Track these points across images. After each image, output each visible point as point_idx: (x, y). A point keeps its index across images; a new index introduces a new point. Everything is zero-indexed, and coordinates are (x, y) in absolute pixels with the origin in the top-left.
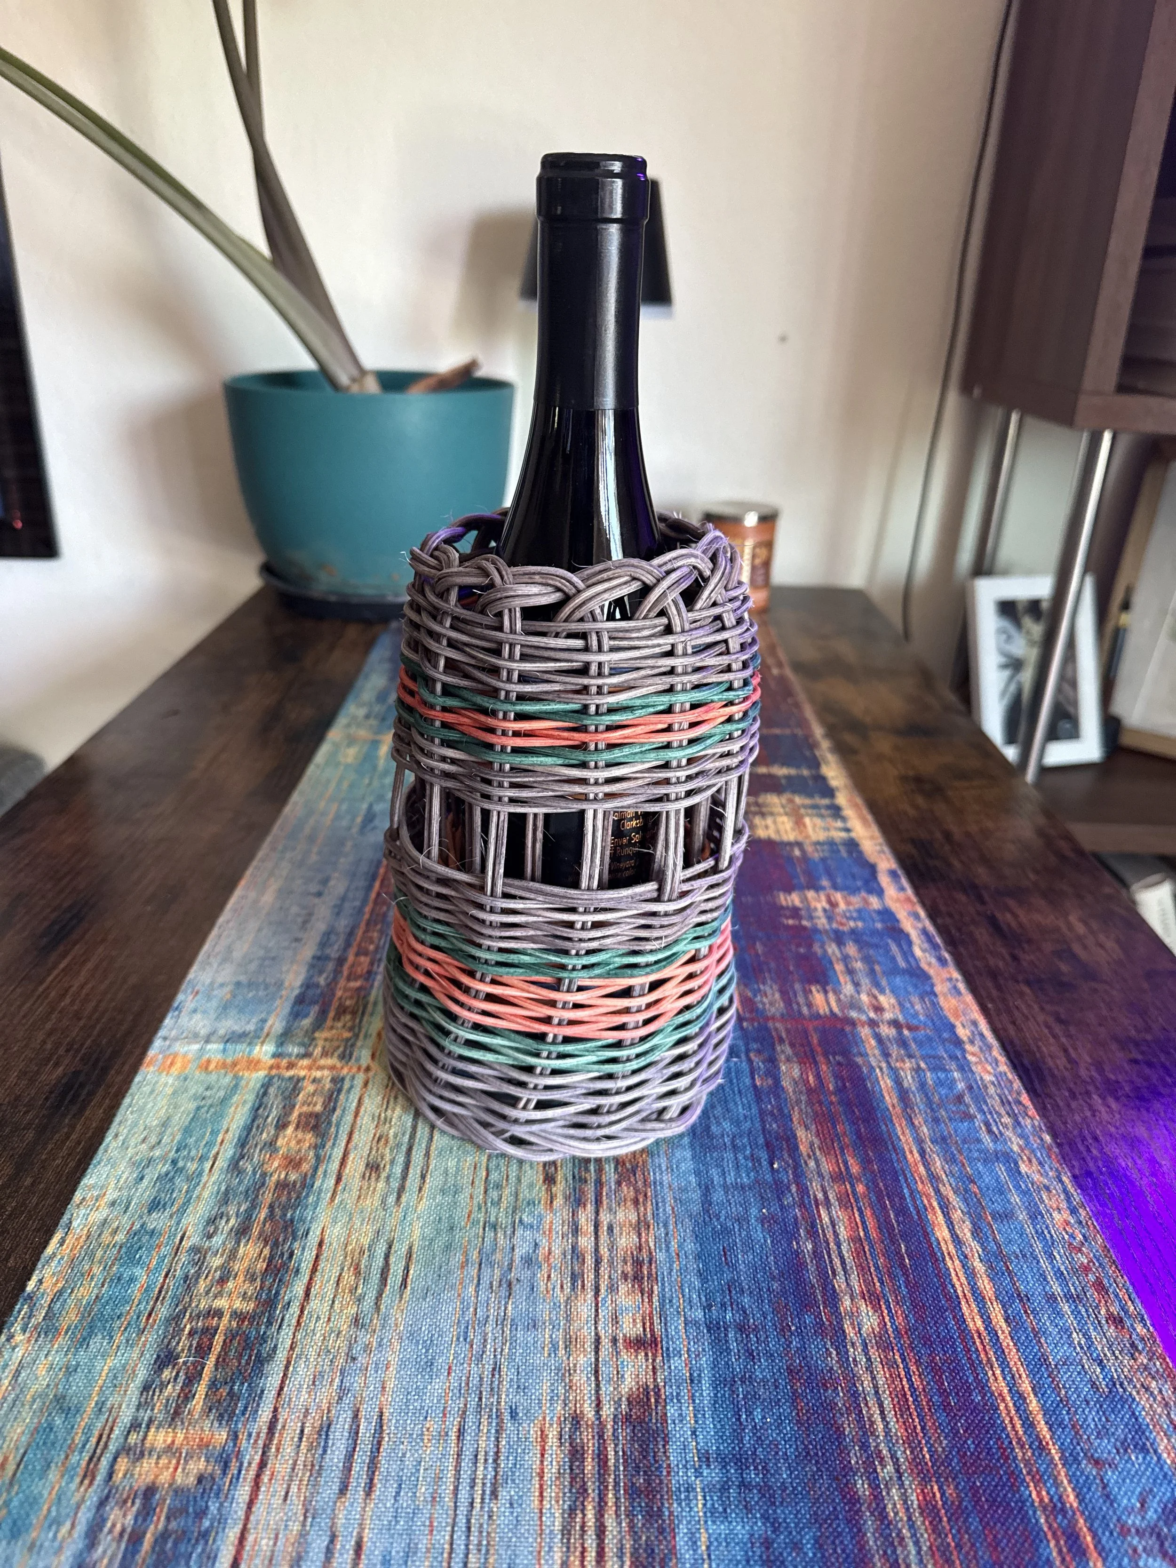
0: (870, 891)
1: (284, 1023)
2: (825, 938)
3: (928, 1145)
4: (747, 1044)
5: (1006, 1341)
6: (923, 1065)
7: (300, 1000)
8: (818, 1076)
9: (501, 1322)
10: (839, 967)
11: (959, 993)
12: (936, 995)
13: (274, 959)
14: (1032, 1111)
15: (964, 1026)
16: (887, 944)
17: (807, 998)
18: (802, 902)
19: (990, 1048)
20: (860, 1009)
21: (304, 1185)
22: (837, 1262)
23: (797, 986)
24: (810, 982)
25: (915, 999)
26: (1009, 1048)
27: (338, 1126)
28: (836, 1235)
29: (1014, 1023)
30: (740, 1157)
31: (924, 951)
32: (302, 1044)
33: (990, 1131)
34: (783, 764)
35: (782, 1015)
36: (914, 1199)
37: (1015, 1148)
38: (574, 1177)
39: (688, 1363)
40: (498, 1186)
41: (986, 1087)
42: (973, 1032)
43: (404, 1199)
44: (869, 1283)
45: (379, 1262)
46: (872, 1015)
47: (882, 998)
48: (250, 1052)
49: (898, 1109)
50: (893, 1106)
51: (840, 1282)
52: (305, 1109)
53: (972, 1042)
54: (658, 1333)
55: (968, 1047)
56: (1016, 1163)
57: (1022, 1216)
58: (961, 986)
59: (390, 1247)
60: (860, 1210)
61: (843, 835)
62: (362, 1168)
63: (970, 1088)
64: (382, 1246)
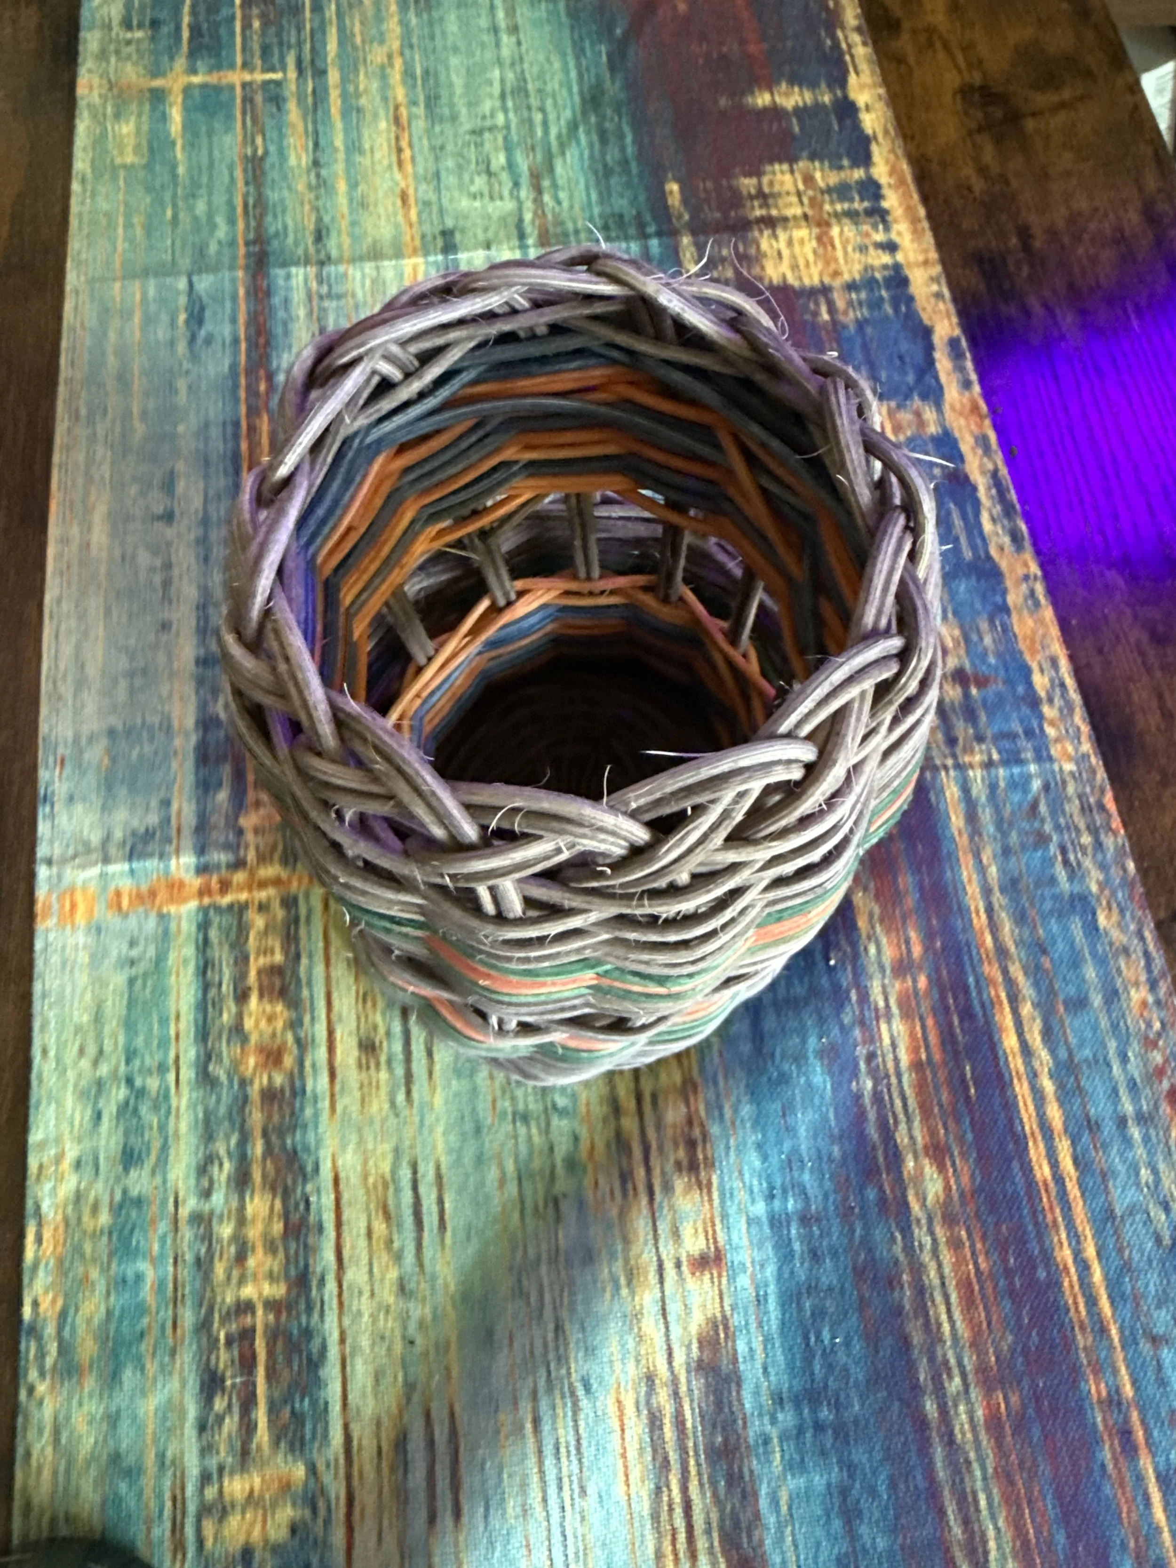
0: (925, 395)
1: (194, 807)
3: (998, 898)
5: (1073, 1191)
6: (995, 756)
7: (202, 756)
11: (1037, 604)
12: (1008, 612)
14: (1116, 823)
15: (1042, 671)
19: (1071, 711)
22: (898, 1103)
25: (984, 625)
26: (1093, 705)
27: (309, 984)
28: (896, 1060)
29: (1100, 651)
31: (993, 520)
32: (227, 847)
33: (1066, 862)
36: (980, 993)
37: (1094, 888)
39: (753, 1277)
41: (1064, 782)
42: (1052, 680)
43: (415, 1095)
44: (932, 1133)
45: (407, 1196)
47: (943, 630)
48: (167, 867)
49: (965, 838)
50: (960, 832)
51: (901, 1137)
52: (262, 961)
53: (1051, 701)
54: (721, 1243)
55: (1046, 709)
56: (1094, 914)
57: (1097, 1000)
58: (1040, 588)
59: (415, 1172)
60: (922, 1019)
61: (886, 259)
62: (355, 1053)
63: (1046, 787)
64: (405, 1174)
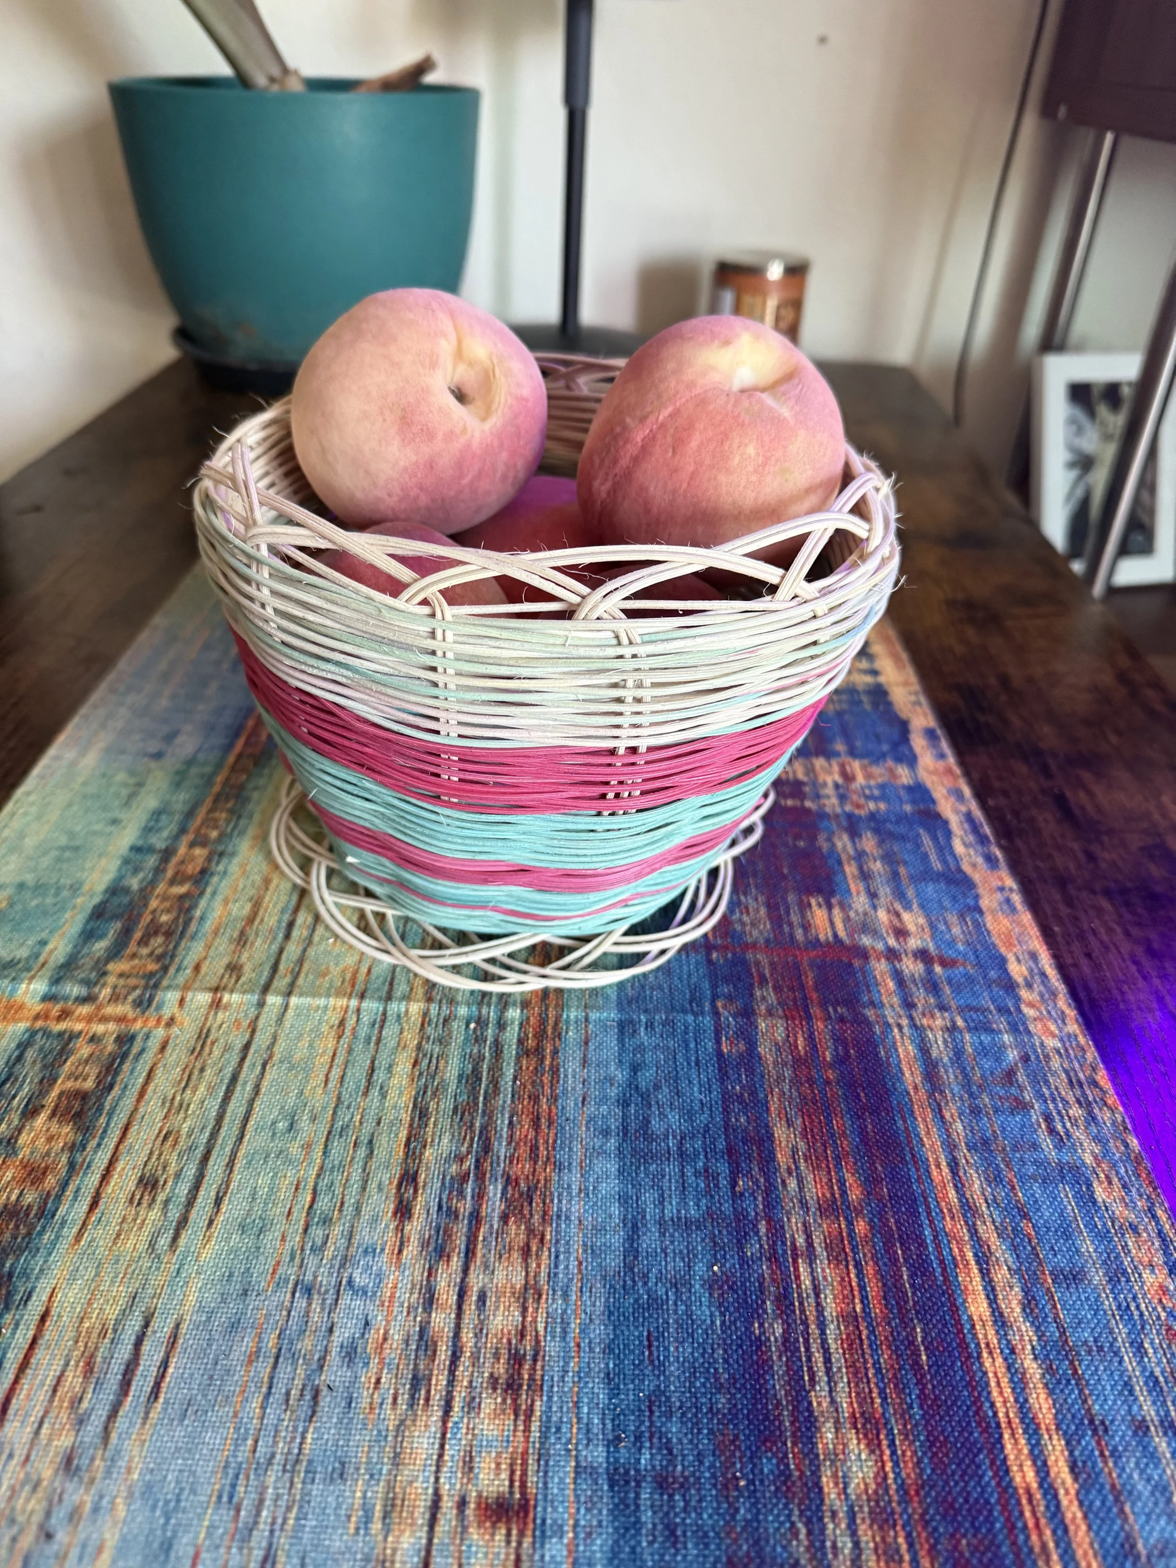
0: (899, 759)
1: (69, 949)
2: (834, 826)
3: (963, 1153)
4: (714, 987)
5: (1072, 1511)
6: (960, 1022)
7: (99, 913)
8: (810, 1038)
9: (291, 1466)
10: (850, 870)
11: (1013, 910)
12: (981, 912)
13: (77, 849)
14: (1112, 1099)
15: (1019, 961)
16: (918, 835)
17: (803, 916)
18: (807, 774)
19: (1054, 994)
20: (875, 933)
21: (41, 1214)
22: (818, 1357)
23: (791, 898)
24: (809, 892)
25: (953, 918)
26: (1082, 995)
27: (110, 1115)
28: (819, 1308)
29: (1088, 955)
30: (689, 1171)
31: (966, 845)
32: (87, 983)
33: (1052, 1131)
35: (767, 941)
36: (938, 1246)
37: (1088, 1159)
38: (440, 1207)
39: (572, 1548)
40: (327, 1221)
41: (1047, 1057)
42: (1031, 971)
43: (182, 1241)
44: (864, 1399)
45: (124, 1352)
46: (892, 942)
47: (906, 916)
48: (14, 990)
49: (922, 1094)
50: (916, 1088)
51: (819, 1398)
52: (69, 1084)
53: (1029, 986)
54: (531, 1490)
55: (1024, 993)
56: (1089, 1186)
57: (1098, 1277)
58: (1017, 899)
59: (146, 1325)
60: (858, 1265)
61: (869, 679)
62: (132, 1186)
63: (1026, 1059)
64: (134, 1324)
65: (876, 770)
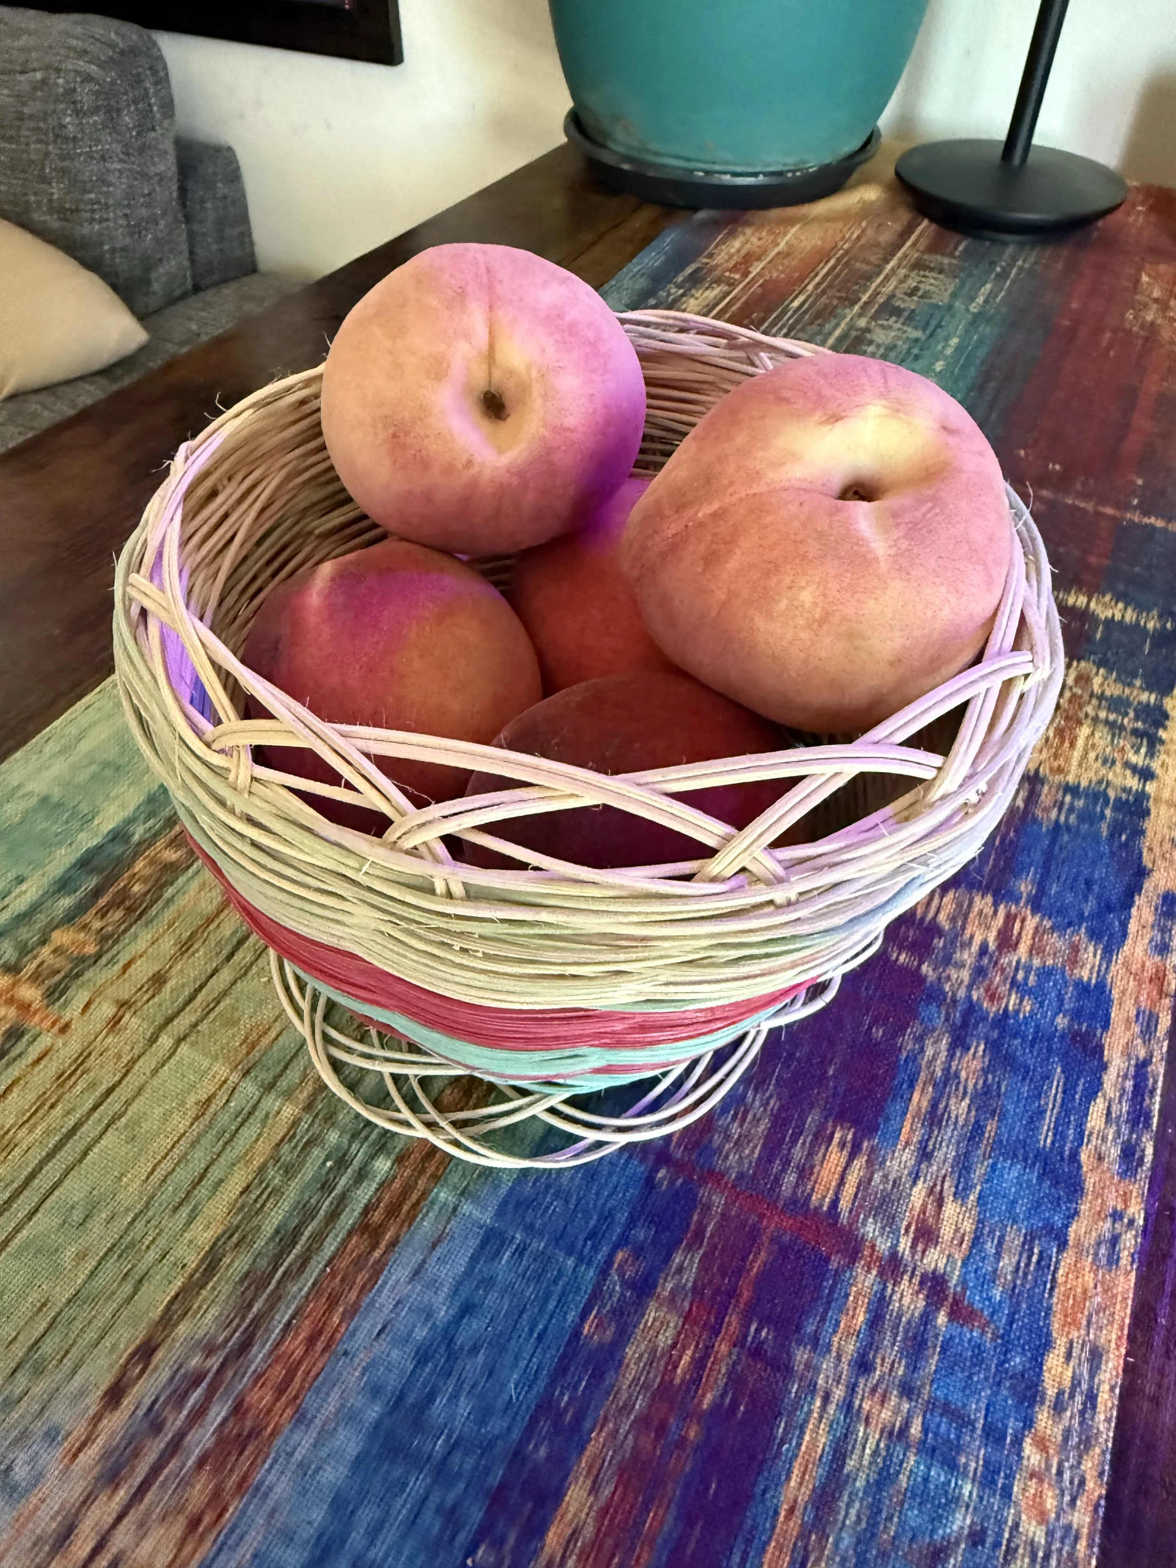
0: (1094, 935)
1: (36, 896)
2: (940, 1020)
4: (632, 1222)
6: (915, 1430)
7: (86, 860)
8: (699, 1364)
10: (920, 1099)
11: (1113, 1260)
12: (1063, 1245)
15: (1069, 1356)
16: (1047, 1077)
17: (810, 1155)
18: (953, 919)
19: (1087, 1443)
20: (890, 1223)
23: (812, 1119)
24: (841, 1118)
25: (1014, 1239)
26: (1134, 1459)
30: (434, 1499)
31: (1109, 1118)
32: (22, 948)
34: (1120, 597)
35: (741, 1176)
38: (150, 1409)
40: (39, 1371)
42: (1076, 1382)
46: (904, 1245)
47: (951, 1209)
49: (794, 1526)
50: (791, 1511)
53: (1058, 1407)
55: (1043, 1418)
58: (1130, 1241)
61: (1133, 783)
63: (976, 1537)
65: (1055, 942)
